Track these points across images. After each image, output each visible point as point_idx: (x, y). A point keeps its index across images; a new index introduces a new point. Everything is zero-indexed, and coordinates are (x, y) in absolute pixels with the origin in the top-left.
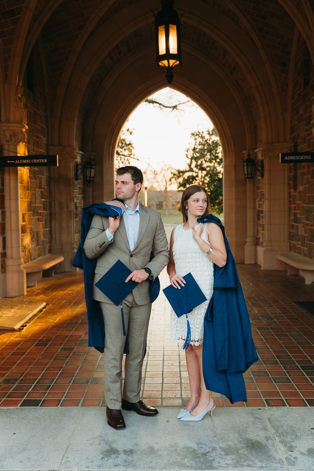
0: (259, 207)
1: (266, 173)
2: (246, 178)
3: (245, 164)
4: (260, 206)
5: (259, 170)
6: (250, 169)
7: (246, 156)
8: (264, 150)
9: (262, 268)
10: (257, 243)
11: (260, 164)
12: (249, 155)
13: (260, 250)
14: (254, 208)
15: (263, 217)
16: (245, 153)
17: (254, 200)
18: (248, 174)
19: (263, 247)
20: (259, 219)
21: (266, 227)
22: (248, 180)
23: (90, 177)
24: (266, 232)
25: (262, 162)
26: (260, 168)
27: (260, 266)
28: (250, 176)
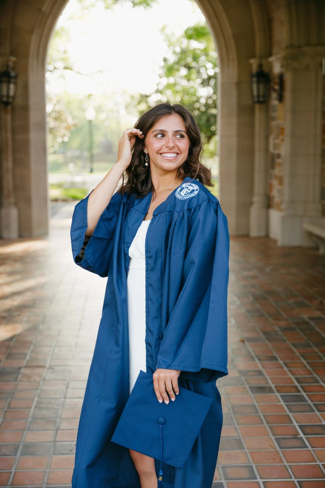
0: (275, 148)
1: (288, 94)
2: (254, 103)
3: (255, 80)
4: (276, 146)
5: (275, 90)
6: (262, 86)
7: (255, 68)
8: (286, 58)
9: (279, 244)
10: (268, 203)
11: (277, 80)
12: (260, 66)
13: (275, 216)
14: (267, 150)
15: (280, 164)
16: (254, 63)
17: (267, 138)
18: (258, 96)
19: (280, 210)
20: (273, 167)
21: (286, 180)
22: (257, 107)
23: (8, 96)
24: (286, 188)
25: (281, 77)
26: (277, 87)
27: (275, 241)
28: (261, 99)
